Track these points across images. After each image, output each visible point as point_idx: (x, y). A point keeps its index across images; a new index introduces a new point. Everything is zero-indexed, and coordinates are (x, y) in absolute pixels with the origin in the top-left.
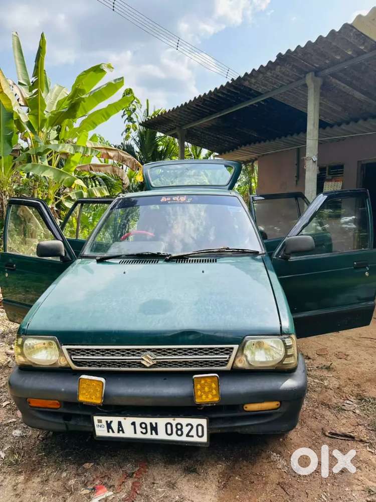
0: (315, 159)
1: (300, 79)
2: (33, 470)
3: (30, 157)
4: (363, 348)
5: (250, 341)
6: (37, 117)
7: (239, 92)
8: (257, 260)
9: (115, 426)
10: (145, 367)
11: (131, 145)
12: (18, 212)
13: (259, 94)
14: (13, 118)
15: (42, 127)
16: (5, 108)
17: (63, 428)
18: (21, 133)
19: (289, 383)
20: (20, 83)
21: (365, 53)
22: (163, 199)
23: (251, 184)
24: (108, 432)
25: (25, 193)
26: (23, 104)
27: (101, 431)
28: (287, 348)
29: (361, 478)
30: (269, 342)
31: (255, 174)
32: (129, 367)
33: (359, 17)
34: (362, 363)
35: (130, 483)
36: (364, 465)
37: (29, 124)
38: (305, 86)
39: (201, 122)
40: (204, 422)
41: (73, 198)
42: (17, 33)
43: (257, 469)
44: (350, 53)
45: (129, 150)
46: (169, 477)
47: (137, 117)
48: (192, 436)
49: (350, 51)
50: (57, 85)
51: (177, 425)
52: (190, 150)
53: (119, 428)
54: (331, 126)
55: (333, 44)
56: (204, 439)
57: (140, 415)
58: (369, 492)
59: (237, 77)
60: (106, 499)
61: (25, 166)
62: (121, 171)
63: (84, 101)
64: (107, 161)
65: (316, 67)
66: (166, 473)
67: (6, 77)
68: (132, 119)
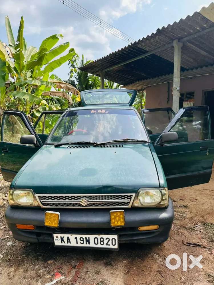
0: (178, 89)
1: (170, 43)
2: (19, 265)
3: (16, 87)
4: (205, 196)
5: (142, 192)
6: (19, 64)
7: (135, 51)
8: (146, 146)
9: (65, 239)
10: (82, 206)
11: (73, 81)
12: (9, 118)
13: (147, 52)
14: (6, 65)
15: (22, 70)
16: (1, 59)
17: (36, 241)
18: (11, 73)
19: (164, 215)
20: (10, 45)
21: (207, 29)
22: (92, 111)
23: (142, 103)
24: (62, 243)
25: (12, 108)
26: (11, 57)
27: (58, 243)
28: (163, 195)
29: (204, 268)
30: (153, 192)
31: (144, 97)
32: (74, 206)
33: (203, 8)
34: (204, 204)
35: (74, 271)
36: (206, 261)
37: (15, 68)
38: (173, 47)
39: (114, 68)
40: (116, 237)
41: (40, 111)
42: (7, 16)
43: (146, 263)
44: (198, 29)
45: (73, 83)
46: (96, 268)
47: (77, 65)
48: (109, 245)
49: (199, 27)
50: (31, 46)
51: (101, 239)
52: (107, 83)
53: (68, 241)
54: (188, 70)
55: (189, 23)
56: (116, 247)
57: (80, 233)
58: (209, 275)
59: (134, 42)
60: (61, 281)
61: (13, 92)
62: (68, 95)
63: (47, 55)
64: (60, 90)
65: (179, 37)
66: (94, 266)
67: (2, 42)
68: (74, 65)
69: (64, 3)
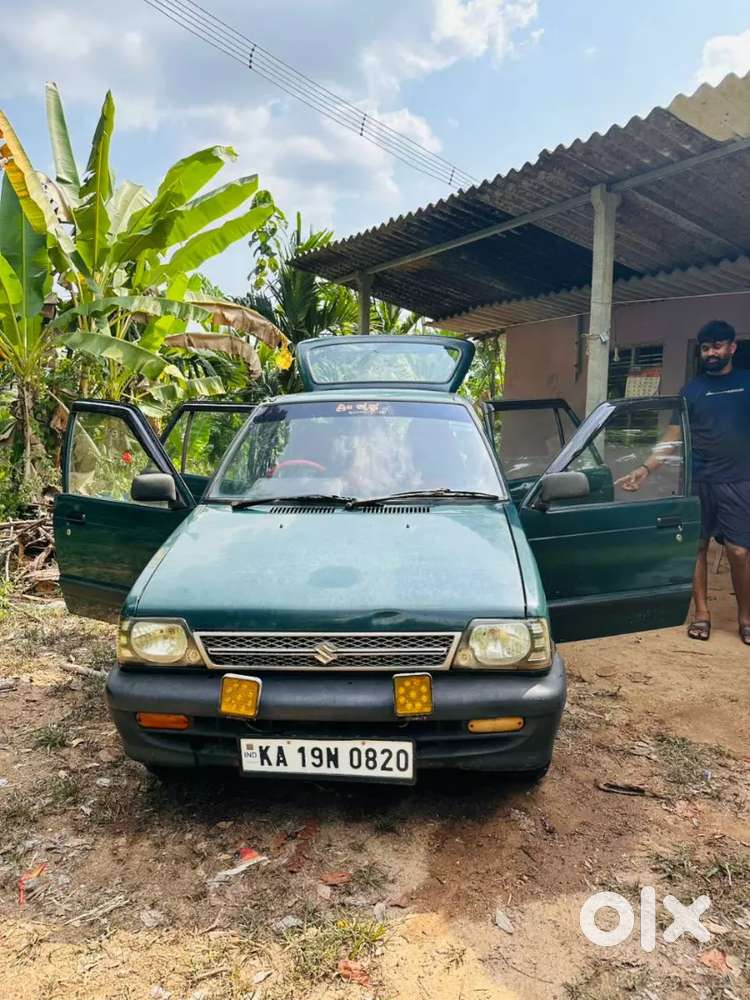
0: (605, 337)
1: (581, 193)
2: (139, 830)
3: (77, 320)
4: (678, 668)
5: (480, 626)
6: (91, 245)
7: (471, 213)
8: (495, 510)
9: (273, 755)
10: (320, 664)
11: (266, 298)
12: (53, 422)
13: (508, 217)
14: (45, 245)
15: (100, 263)
16: (30, 226)
17: (190, 761)
18: (61, 273)
19: (538, 691)
20: (59, 180)
21: (692, 156)
22: (341, 408)
23: (494, 375)
24: (262, 764)
25: (66, 387)
26: (64, 219)
27: (251, 764)
28: (534, 637)
29: (646, 843)
30: (507, 628)
31: (502, 356)
32: (296, 664)
33: (680, 97)
34: (671, 689)
35: (292, 846)
36: (655, 827)
37: (76, 257)
38: (589, 206)
39: (401, 263)
40: (408, 746)
41: (156, 398)
42: (54, 84)
43: (488, 830)
44: (667, 154)
45: (262, 307)
46: (353, 838)
47: (278, 246)
48: (391, 769)
49: (669, 151)
50: (128, 181)
51: (368, 751)
52: (378, 309)
53: (279, 758)
54: (640, 275)
55: (637, 138)
56: (409, 774)
57: (311, 737)
58: (657, 858)
59: (468, 187)
60: (258, 865)
61: (69, 336)
62: (246, 347)
63: (182, 217)
64: (218, 328)
65: (609, 175)
66: (348, 833)
67: (35, 169)
68: (269, 248)
69: (250, 67)
